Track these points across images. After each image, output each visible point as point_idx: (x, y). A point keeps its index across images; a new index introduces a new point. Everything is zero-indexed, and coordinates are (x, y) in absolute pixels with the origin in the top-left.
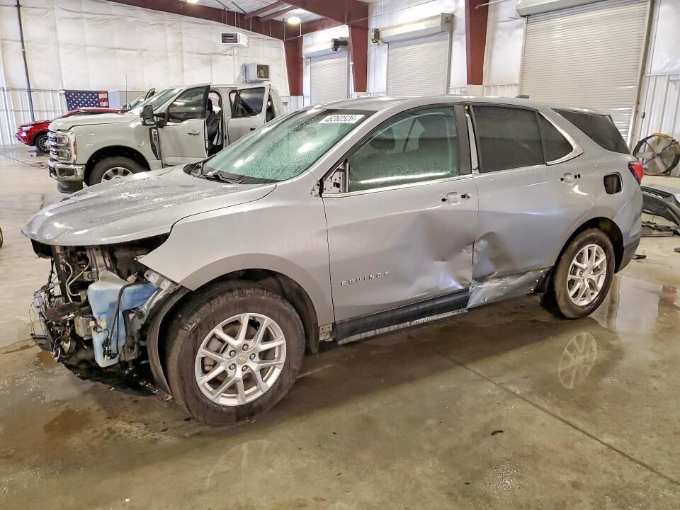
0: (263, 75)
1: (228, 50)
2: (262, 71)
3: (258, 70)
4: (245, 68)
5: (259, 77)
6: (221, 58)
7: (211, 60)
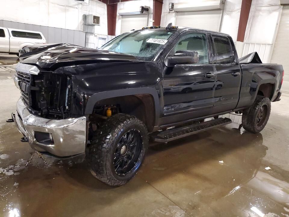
0: (96, 22)
1: (76, 5)
2: (95, 20)
3: (94, 19)
4: (85, 17)
5: (94, 23)
6: (71, 9)
7: (66, 10)
